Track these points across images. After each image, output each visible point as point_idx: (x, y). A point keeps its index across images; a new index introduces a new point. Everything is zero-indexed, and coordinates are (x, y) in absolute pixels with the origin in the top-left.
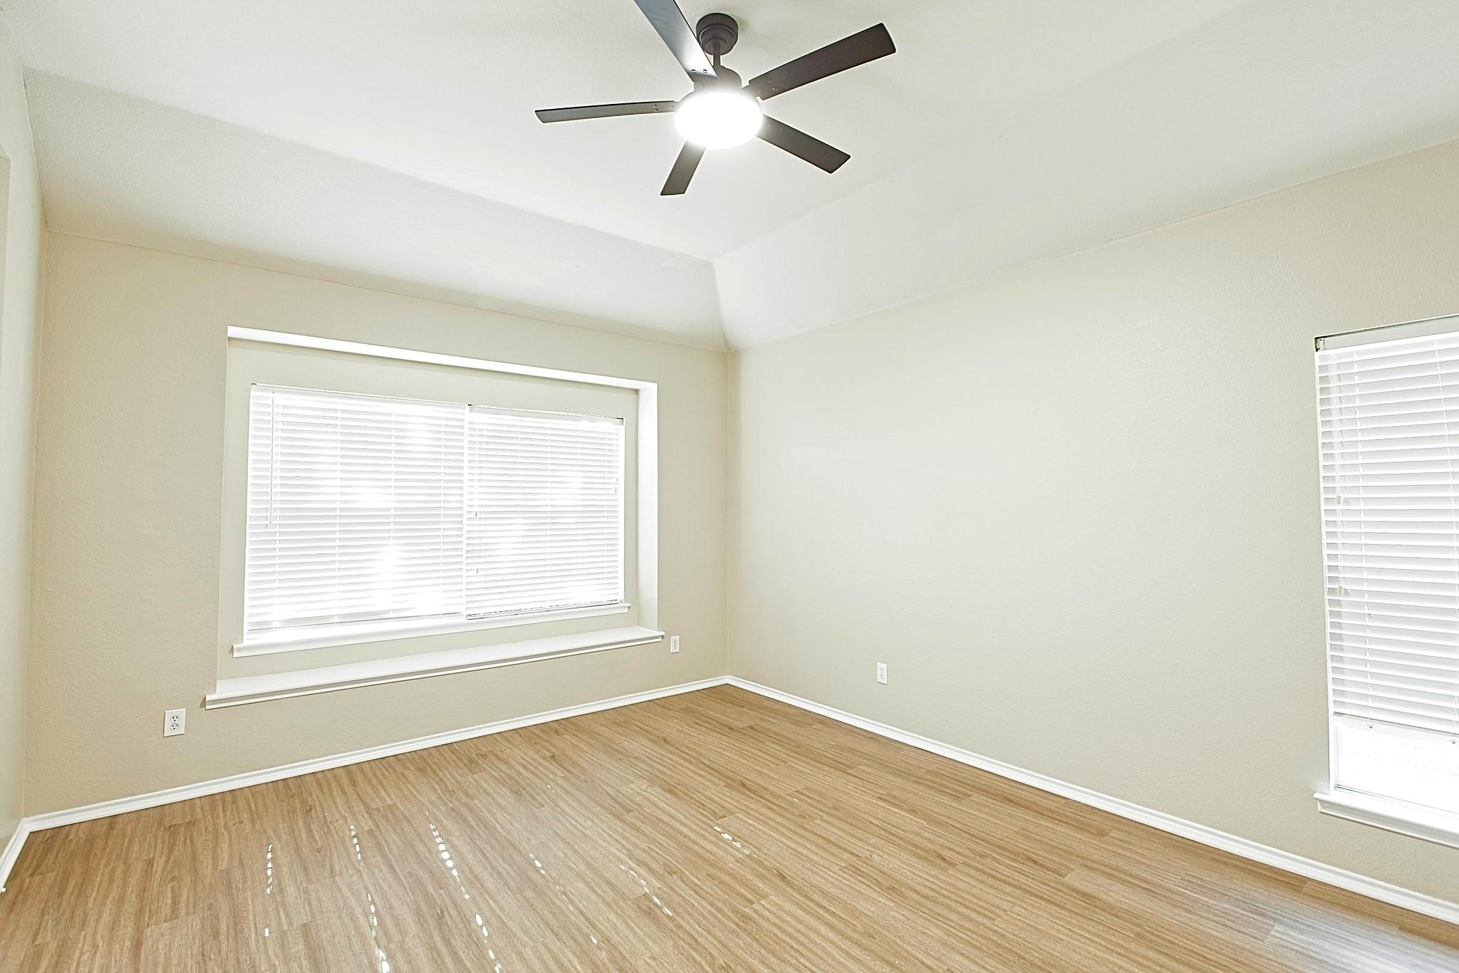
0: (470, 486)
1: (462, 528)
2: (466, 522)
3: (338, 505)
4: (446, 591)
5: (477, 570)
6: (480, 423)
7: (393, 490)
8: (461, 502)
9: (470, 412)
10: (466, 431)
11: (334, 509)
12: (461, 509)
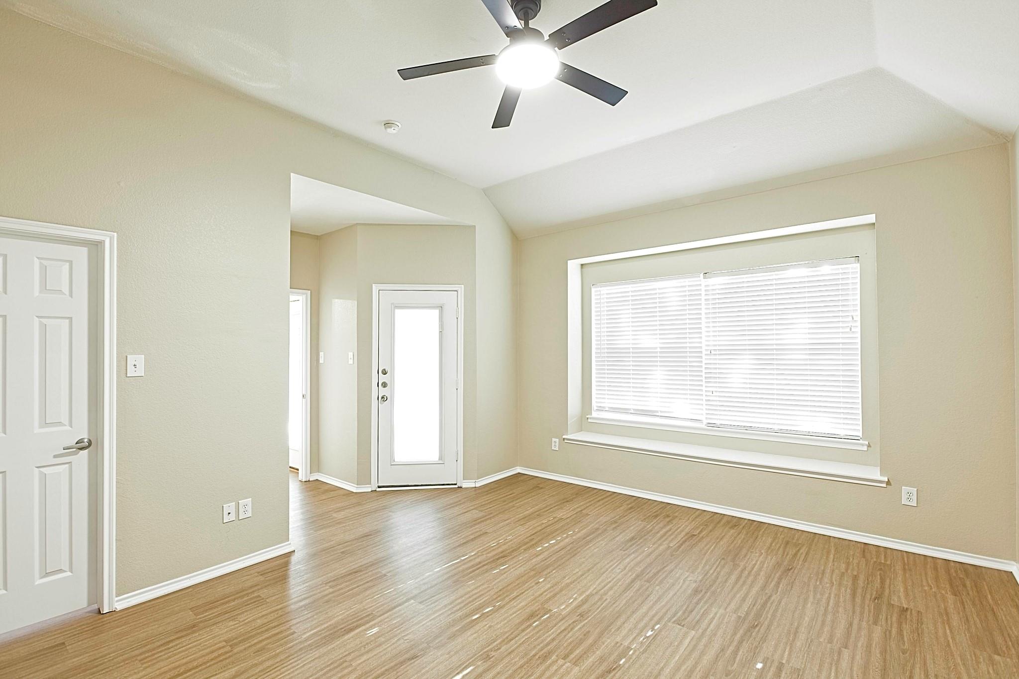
0: (707, 332)
1: (702, 361)
2: (704, 357)
3: (631, 346)
4: (691, 404)
5: (712, 392)
6: (713, 285)
7: (658, 336)
8: (701, 343)
9: (704, 278)
10: (703, 293)
11: (629, 348)
12: (701, 347)
